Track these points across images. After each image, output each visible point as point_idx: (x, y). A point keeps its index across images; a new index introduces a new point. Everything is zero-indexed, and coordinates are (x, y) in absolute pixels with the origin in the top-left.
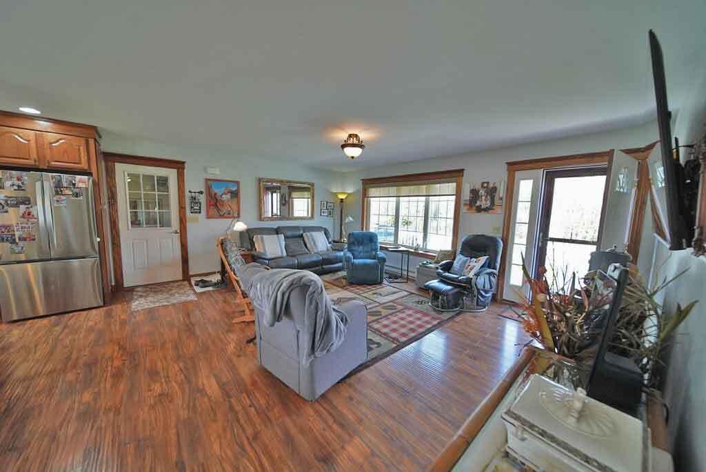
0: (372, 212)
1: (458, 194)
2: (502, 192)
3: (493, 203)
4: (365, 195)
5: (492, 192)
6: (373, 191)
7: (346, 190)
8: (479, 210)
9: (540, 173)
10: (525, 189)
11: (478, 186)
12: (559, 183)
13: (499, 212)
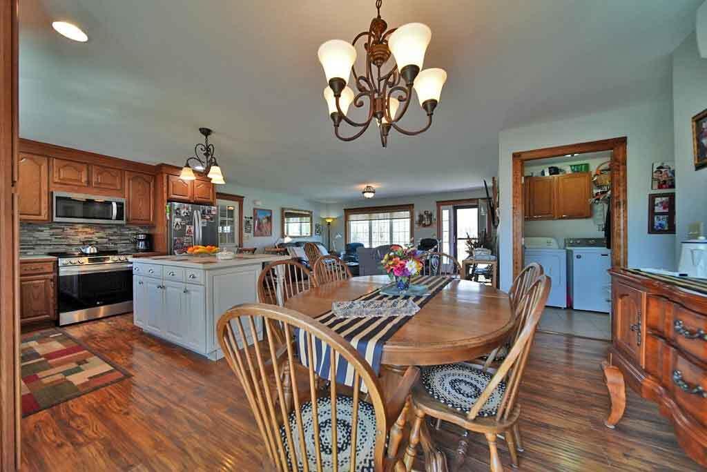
0: (352, 231)
1: (412, 218)
2: (435, 216)
3: (431, 221)
4: (347, 220)
5: (430, 216)
6: (352, 217)
7: (332, 216)
8: (425, 226)
9: (451, 207)
10: (446, 214)
11: (423, 213)
12: (459, 211)
13: (435, 226)
